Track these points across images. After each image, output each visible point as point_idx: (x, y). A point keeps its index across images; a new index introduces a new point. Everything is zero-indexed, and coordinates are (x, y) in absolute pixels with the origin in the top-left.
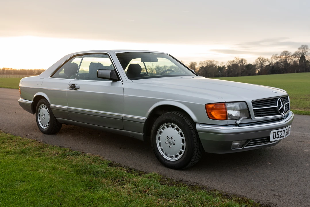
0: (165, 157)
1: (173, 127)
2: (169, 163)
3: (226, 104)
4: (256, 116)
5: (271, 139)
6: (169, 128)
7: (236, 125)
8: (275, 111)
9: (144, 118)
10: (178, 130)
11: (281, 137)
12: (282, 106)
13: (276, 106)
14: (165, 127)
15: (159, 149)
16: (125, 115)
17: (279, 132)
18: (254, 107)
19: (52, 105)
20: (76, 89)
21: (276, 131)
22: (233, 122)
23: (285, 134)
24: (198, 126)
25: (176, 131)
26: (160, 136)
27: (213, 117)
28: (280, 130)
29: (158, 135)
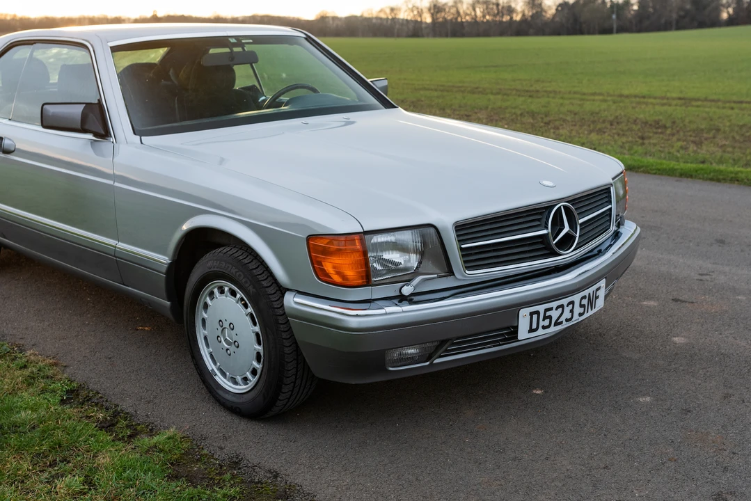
0: (219, 378)
1: (233, 293)
2: (227, 396)
3: (367, 237)
4: (469, 268)
5: (523, 334)
6: (223, 297)
7: (401, 299)
8: (543, 247)
9: (164, 259)
10: (246, 306)
11: (561, 323)
12: (567, 229)
13: (545, 232)
14: (216, 291)
15: (205, 352)
16: (122, 245)
17: (551, 309)
18: (461, 242)
21: (541, 308)
22: (391, 290)
23: (578, 310)
25: (240, 306)
26: (205, 316)
27: (327, 275)
28: (554, 304)
29: (201, 314)
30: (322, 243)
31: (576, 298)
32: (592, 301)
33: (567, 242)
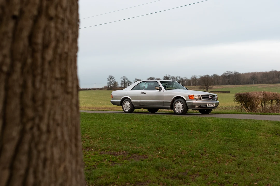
1: (180, 103)
5: (207, 106)
7: (197, 101)
8: (209, 99)
9: (171, 101)
16: (164, 101)
19: (132, 101)
20: (145, 94)
21: (209, 104)
22: (196, 100)
23: (212, 105)
24: (186, 102)
30: (190, 96)
31: (212, 104)
32: (214, 105)
33: (211, 98)
